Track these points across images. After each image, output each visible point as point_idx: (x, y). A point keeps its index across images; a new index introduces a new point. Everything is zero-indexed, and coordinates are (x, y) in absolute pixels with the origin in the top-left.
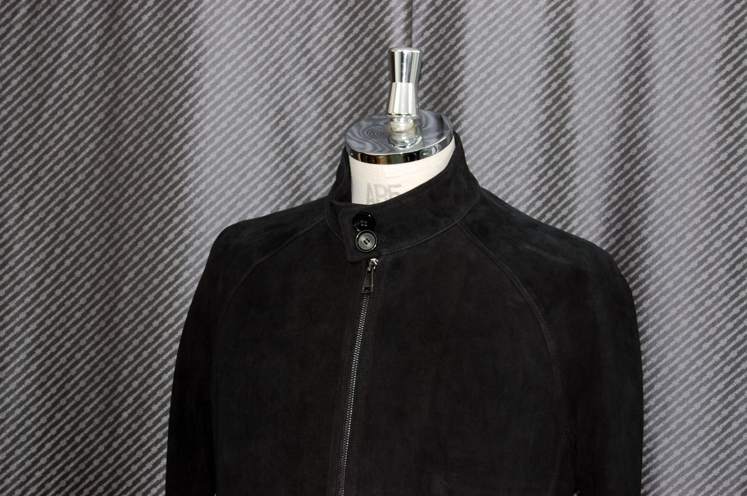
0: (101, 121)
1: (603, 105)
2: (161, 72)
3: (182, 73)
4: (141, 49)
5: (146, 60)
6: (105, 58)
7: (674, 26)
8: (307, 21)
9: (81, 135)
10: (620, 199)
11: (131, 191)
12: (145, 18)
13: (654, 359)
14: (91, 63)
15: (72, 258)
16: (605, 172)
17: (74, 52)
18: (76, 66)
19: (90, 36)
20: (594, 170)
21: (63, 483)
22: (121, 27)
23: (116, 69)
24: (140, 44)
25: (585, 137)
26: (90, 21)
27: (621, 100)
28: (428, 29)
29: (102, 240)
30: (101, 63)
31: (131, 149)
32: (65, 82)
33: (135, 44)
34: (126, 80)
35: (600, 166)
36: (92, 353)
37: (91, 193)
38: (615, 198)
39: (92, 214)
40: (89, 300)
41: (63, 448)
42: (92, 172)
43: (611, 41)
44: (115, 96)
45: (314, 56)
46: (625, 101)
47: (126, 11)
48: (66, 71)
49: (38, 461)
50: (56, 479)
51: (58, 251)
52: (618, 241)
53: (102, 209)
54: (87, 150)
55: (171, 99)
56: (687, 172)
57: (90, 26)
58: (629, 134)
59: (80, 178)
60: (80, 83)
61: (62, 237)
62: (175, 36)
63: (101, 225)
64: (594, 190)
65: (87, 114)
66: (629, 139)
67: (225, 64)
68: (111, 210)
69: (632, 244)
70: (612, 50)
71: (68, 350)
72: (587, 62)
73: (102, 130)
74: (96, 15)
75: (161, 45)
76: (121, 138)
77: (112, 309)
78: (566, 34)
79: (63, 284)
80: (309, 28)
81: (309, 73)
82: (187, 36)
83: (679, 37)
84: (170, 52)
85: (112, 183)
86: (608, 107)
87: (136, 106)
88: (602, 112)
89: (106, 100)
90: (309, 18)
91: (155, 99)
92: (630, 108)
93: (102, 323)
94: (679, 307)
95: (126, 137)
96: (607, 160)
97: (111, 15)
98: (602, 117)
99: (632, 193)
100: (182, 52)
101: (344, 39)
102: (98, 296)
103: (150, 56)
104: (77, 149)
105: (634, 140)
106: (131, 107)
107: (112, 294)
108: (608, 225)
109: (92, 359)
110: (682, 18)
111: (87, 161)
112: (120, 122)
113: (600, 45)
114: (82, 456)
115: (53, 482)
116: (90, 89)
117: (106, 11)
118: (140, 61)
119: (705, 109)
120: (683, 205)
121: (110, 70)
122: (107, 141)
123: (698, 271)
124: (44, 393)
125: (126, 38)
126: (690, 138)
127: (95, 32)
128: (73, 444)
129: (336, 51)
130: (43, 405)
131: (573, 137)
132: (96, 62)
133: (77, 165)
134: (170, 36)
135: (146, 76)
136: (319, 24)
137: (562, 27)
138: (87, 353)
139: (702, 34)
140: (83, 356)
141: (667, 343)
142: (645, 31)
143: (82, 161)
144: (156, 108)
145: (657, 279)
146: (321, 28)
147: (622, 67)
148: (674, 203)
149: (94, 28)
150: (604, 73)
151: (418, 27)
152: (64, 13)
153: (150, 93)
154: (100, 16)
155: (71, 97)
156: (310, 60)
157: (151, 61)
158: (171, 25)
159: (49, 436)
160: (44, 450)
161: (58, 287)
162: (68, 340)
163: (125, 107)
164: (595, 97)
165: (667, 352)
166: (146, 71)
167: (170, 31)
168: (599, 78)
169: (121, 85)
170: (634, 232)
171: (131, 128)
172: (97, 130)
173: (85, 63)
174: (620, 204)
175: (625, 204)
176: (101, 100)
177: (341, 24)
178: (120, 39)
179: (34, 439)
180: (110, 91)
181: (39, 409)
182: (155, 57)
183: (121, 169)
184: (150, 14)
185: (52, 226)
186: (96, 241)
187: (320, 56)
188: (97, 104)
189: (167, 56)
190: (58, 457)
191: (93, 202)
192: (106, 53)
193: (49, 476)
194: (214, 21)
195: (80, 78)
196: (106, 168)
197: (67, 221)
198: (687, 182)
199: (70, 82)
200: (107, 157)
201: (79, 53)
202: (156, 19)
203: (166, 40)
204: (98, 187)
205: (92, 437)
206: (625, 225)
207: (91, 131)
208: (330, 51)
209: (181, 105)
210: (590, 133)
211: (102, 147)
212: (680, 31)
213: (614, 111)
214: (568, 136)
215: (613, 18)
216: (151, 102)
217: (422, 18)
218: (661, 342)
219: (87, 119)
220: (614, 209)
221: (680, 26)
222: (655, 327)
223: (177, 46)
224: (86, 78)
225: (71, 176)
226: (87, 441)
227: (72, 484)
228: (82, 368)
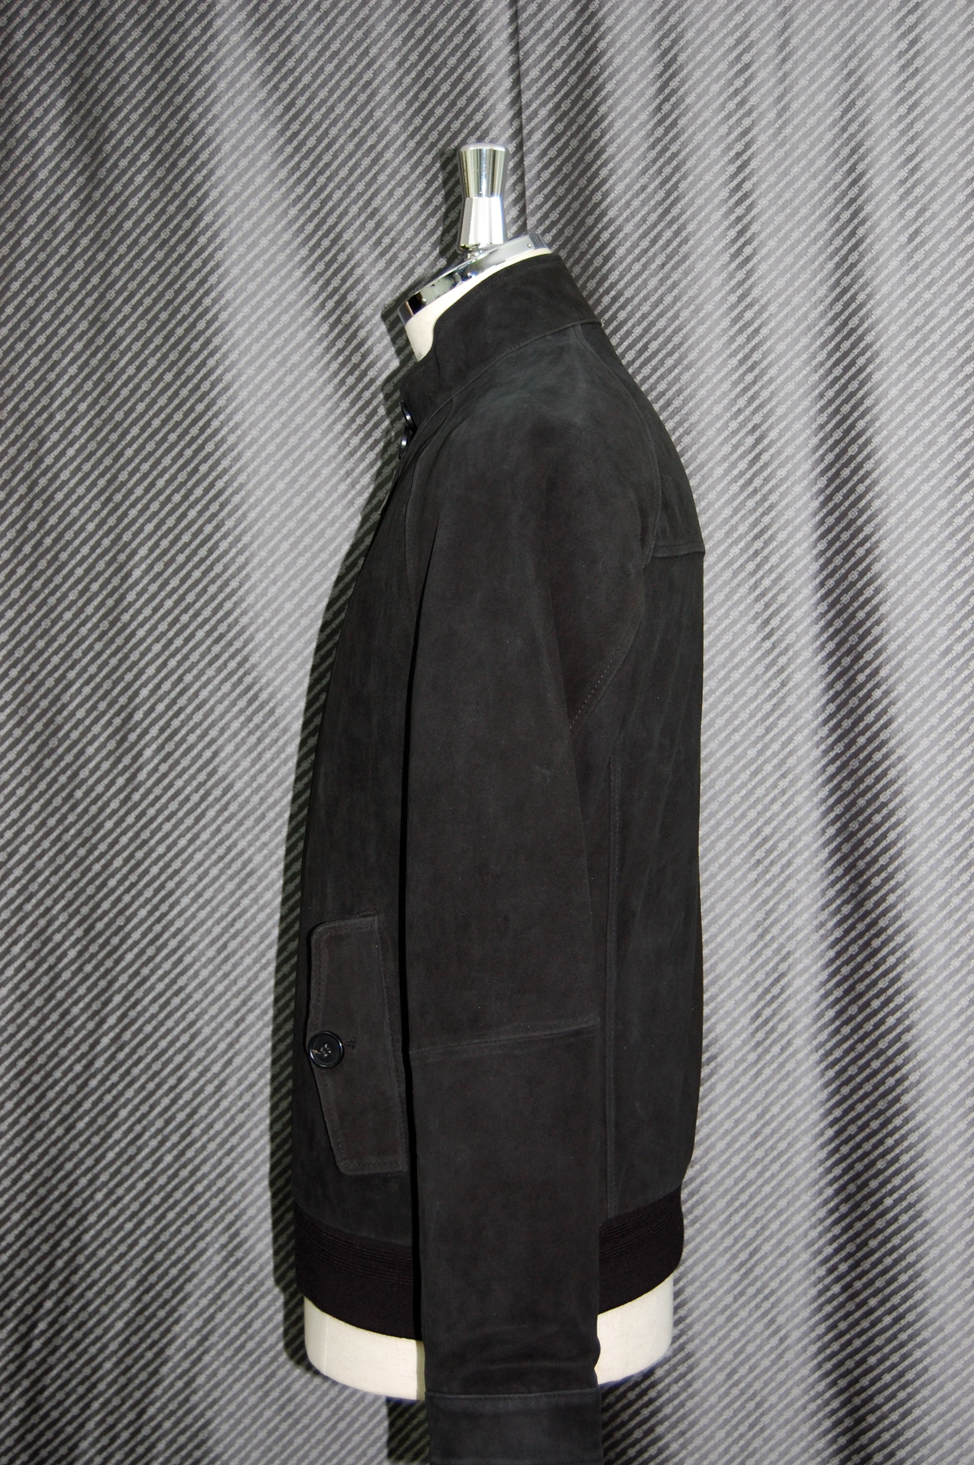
0: (83, 334)
1: (805, 259)
2: (167, 256)
3: (197, 255)
4: (136, 224)
5: (144, 240)
6: (85, 242)
7: (903, 133)
8: (370, 167)
9: (56, 356)
10: (838, 394)
11: (135, 431)
12: (139, 179)
13: (901, 624)
14: (63, 250)
15: (54, 535)
16: (814, 356)
17: (39, 236)
18: (42, 256)
19: (61, 211)
20: (798, 355)
21: (61, 859)
22: (104, 195)
23: (101, 256)
24: (134, 218)
25: (782, 306)
26: (59, 189)
27: (830, 250)
28: (546, 167)
29: (96, 506)
30: (78, 250)
31: (131, 370)
32: (28, 280)
33: (128, 217)
34: (116, 271)
35: (806, 347)
36: (93, 669)
37: (76, 439)
38: (830, 393)
39: (79, 468)
40: (82, 594)
41: (57, 809)
42: (74, 409)
43: (812, 162)
44: (102, 296)
45: (385, 218)
46: (838, 250)
47: (110, 171)
48: (29, 264)
49: (22, 830)
50: (51, 854)
51: (32, 526)
52: (838, 457)
53: (93, 460)
54: (66, 377)
55: (185, 294)
56: (933, 346)
57: (59, 197)
58: (846, 298)
59: (59, 417)
60: (51, 280)
61: (37, 505)
62: (184, 203)
63: (94, 484)
64: (799, 385)
65: (62, 324)
66: (847, 305)
67: (259, 238)
68: (108, 461)
69: (859, 459)
70: (814, 176)
71: (56, 668)
72: (779, 196)
73: (86, 347)
74: (66, 181)
75: (164, 218)
76: (115, 356)
77: (118, 602)
78: (745, 157)
79: (42, 572)
80: (375, 177)
81: (378, 242)
82: (200, 201)
83: (911, 149)
84: (178, 226)
85: (105, 422)
86: (812, 261)
87: (135, 308)
88: (804, 268)
89: (89, 302)
90: (374, 162)
91: (161, 295)
92: (845, 259)
93: (105, 625)
94: (934, 545)
95: (123, 354)
96: (815, 338)
97: (89, 179)
98: (804, 276)
99: (855, 384)
100: (195, 224)
101: (426, 189)
102: (95, 587)
103: (150, 234)
104: (52, 376)
105: (853, 306)
106: (127, 309)
107: (115, 581)
108: (821, 435)
109: (92, 678)
110: (912, 123)
111: (67, 392)
112: (113, 333)
113: (796, 170)
114: (87, 817)
115: (46, 859)
116: (66, 288)
117: (81, 173)
118: (136, 242)
119: (954, 253)
120: (930, 396)
121: (93, 258)
122: (94, 362)
123: (957, 491)
124: (25, 733)
125: (112, 210)
126: (935, 296)
127: (67, 205)
128: (72, 801)
129: (416, 208)
130: (25, 749)
131: (764, 308)
132: (72, 248)
133: (53, 399)
134: (177, 203)
135: (146, 262)
136: (389, 171)
137: (738, 147)
138: (85, 669)
139: (943, 142)
140: (79, 675)
141: (918, 599)
142: (860, 145)
143: (59, 393)
144: (164, 308)
145: (900, 506)
146: (391, 177)
147: (830, 200)
148: (918, 392)
149: (65, 199)
150: (804, 211)
151: (533, 165)
152: (21, 181)
153: (153, 287)
154: (73, 182)
155: (38, 302)
156: (378, 225)
157: (151, 241)
158: (177, 187)
159: (36, 793)
160: (30, 814)
161: (36, 578)
162: (56, 652)
163: (119, 310)
164: (793, 247)
165: (920, 612)
166: (145, 256)
167: (176, 196)
168: (797, 218)
169: (110, 279)
170: (861, 441)
171: (128, 340)
172: (79, 347)
173: (56, 250)
174: (838, 402)
175: (846, 401)
176: (81, 303)
177: (420, 169)
178: (104, 212)
179: (14, 799)
180: (95, 288)
181: (20, 755)
182: (157, 235)
183: (118, 400)
184: (145, 173)
185: (22, 490)
186: (88, 507)
187: (392, 218)
188: (76, 309)
189: (174, 232)
190: (52, 822)
191: (79, 452)
192: (85, 234)
193: (39, 851)
194: (240, 176)
195: (50, 273)
196: (96, 401)
197: (43, 482)
198: (934, 361)
199: (36, 281)
200: (96, 385)
201: (46, 236)
202: (154, 180)
203: (172, 209)
204: (85, 429)
205: (99, 789)
206: (847, 432)
207: (70, 348)
208: (408, 209)
209: (199, 302)
210: (787, 302)
211: (87, 371)
212: (912, 141)
213: (822, 267)
214: (756, 307)
215: (812, 130)
216: (156, 301)
217: (537, 152)
218: (910, 599)
219: (63, 331)
220: (830, 410)
221: (911, 134)
222: (900, 577)
223: (187, 216)
224: (58, 272)
225: (45, 415)
226: (93, 795)
227: (75, 860)
228: (79, 691)
